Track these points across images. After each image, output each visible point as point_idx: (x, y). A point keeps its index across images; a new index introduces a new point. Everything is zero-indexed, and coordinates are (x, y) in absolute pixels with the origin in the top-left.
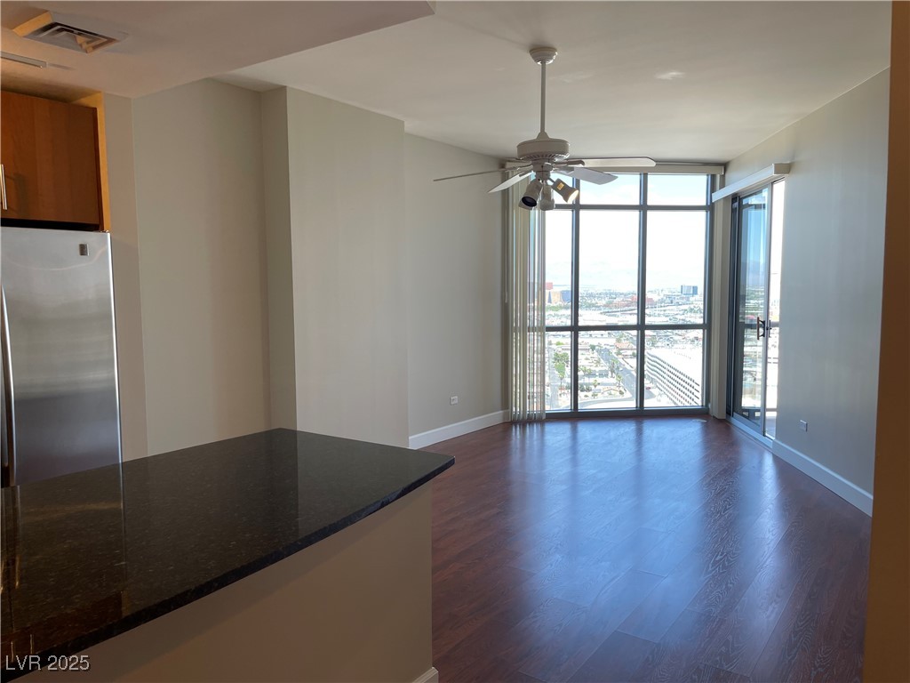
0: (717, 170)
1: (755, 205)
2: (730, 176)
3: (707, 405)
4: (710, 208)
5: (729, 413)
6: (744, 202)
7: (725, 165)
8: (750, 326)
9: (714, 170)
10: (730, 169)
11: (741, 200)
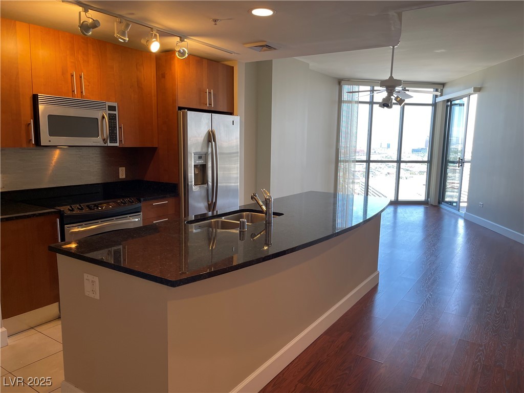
0: (440, 86)
1: (459, 104)
2: (446, 90)
3: (427, 199)
4: (434, 105)
5: (439, 203)
6: (453, 103)
7: (443, 85)
8: (453, 162)
9: (437, 86)
10: (445, 87)
11: (451, 102)
